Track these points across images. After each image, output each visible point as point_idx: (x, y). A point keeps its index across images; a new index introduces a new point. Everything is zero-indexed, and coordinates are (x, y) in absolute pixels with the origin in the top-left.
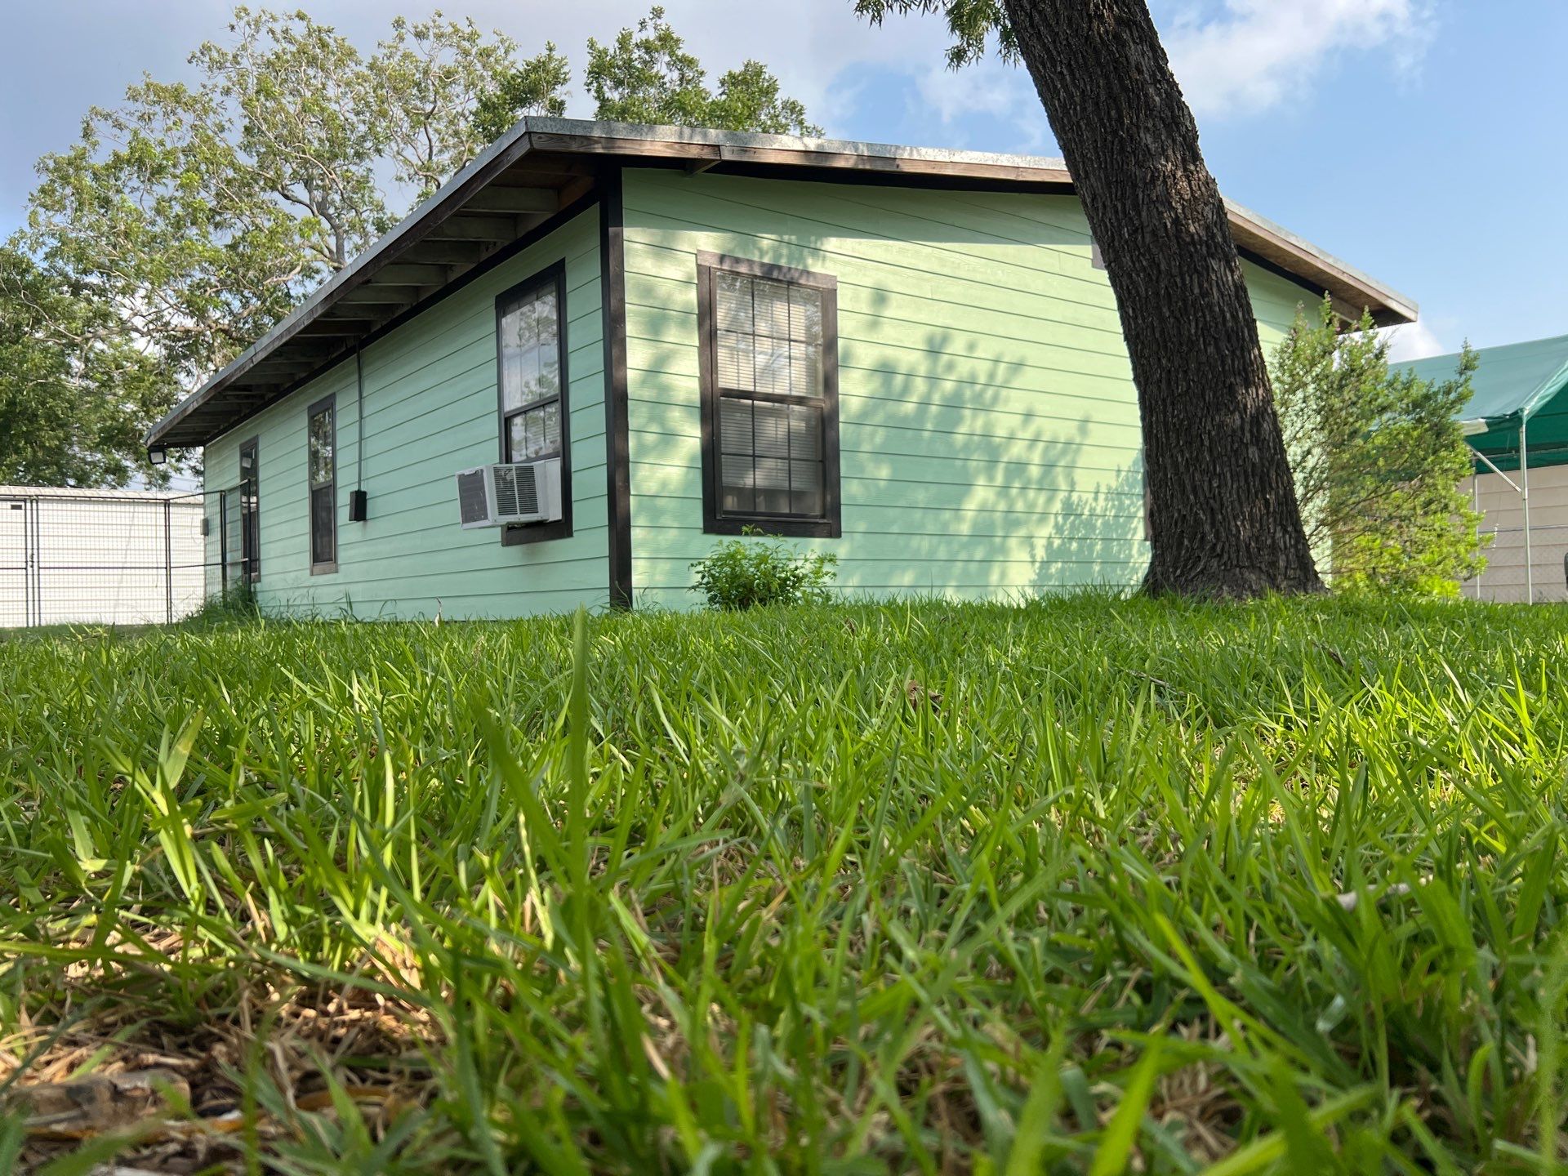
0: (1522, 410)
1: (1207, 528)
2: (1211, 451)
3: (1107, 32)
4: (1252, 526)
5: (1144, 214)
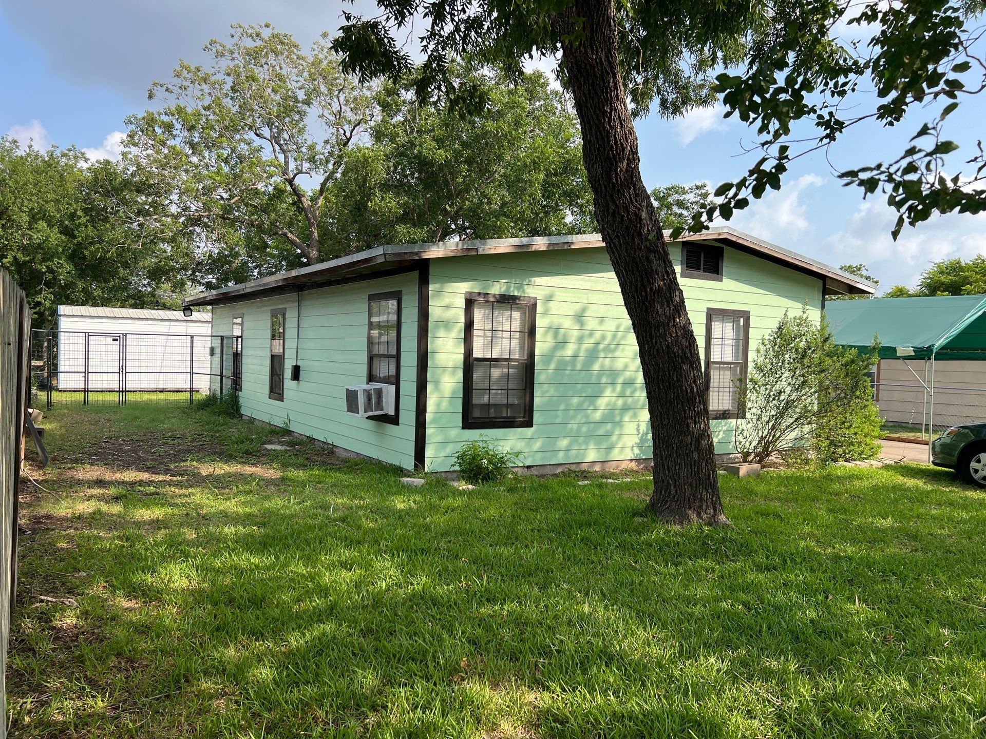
0: (933, 345)
1: (672, 487)
2: (676, 453)
3: (643, 256)
4: (692, 489)
5: (654, 341)
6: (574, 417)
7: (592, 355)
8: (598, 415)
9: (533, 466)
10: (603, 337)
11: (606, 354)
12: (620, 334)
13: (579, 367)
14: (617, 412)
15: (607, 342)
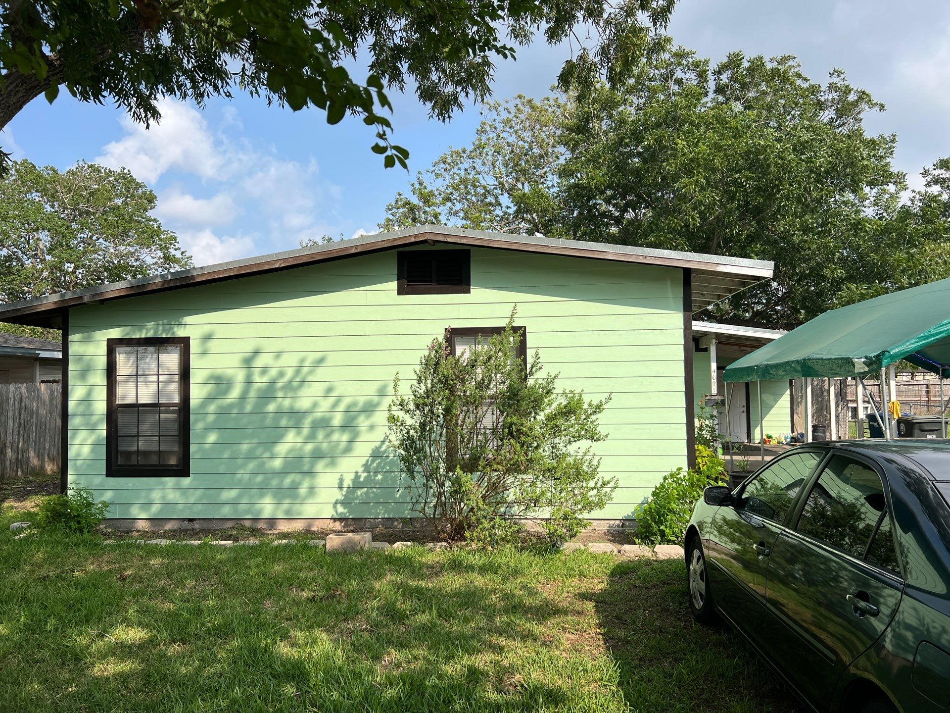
0: (883, 353)
6: (243, 466)
7: (267, 395)
8: (277, 463)
9: (196, 519)
10: (281, 374)
11: (285, 393)
12: (305, 370)
13: (248, 408)
14: (306, 460)
15: (286, 379)
